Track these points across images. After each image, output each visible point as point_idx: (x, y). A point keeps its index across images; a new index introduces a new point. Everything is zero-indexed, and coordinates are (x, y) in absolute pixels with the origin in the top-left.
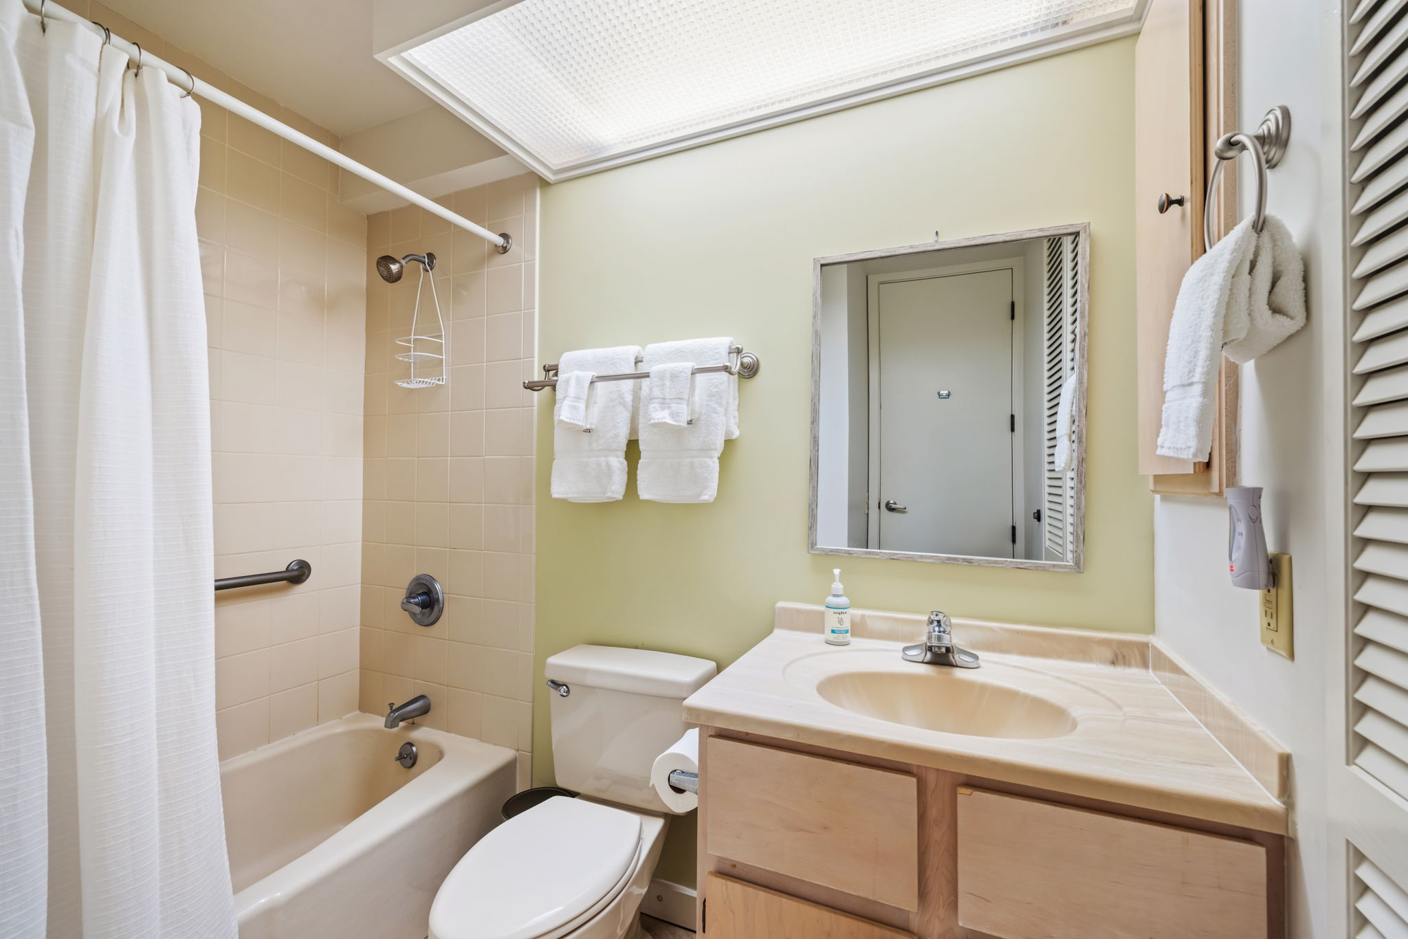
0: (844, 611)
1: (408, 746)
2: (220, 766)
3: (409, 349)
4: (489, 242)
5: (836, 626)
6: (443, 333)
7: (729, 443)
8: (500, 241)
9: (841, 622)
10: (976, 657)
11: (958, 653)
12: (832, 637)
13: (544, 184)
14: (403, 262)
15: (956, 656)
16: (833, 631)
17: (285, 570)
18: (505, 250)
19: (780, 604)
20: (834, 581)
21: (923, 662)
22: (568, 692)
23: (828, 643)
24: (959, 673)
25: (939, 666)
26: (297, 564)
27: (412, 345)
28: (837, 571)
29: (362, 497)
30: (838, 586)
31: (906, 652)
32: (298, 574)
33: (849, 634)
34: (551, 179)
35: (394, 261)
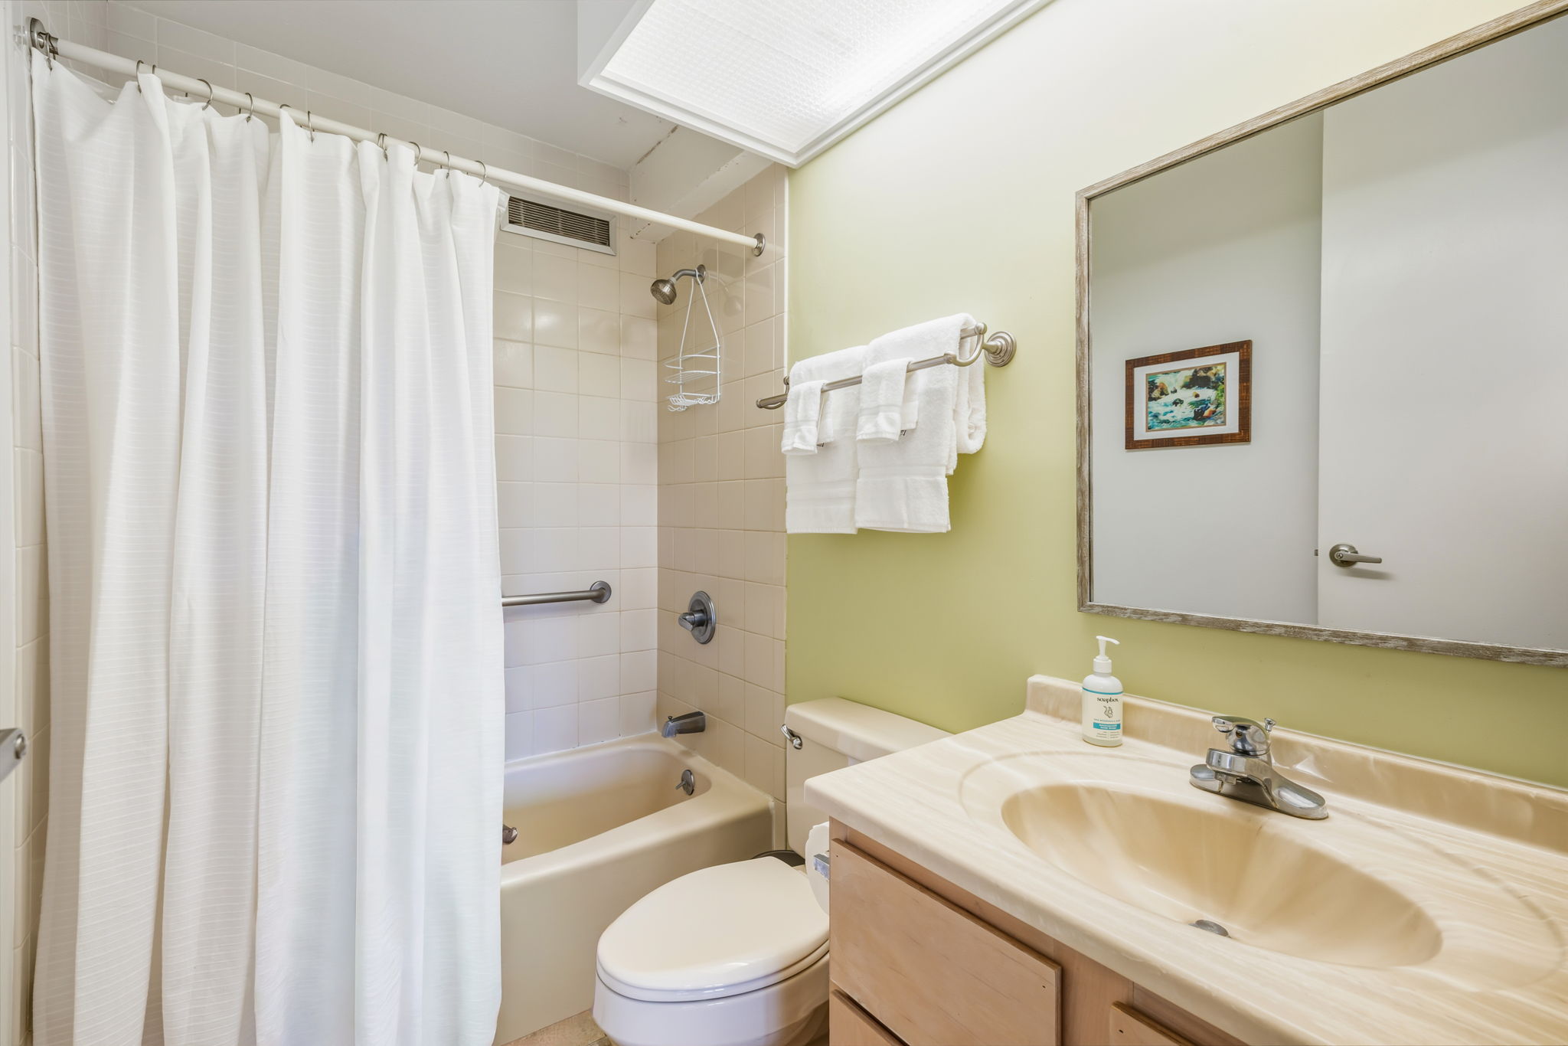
0: (1114, 697)
1: (689, 773)
2: (506, 766)
3: (678, 371)
4: (747, 247)
5: (1102, 718)
6: (718, 346)
7: (966, 461)
8: (754, 242)
9: (1109, 712)
10: (1319, 801)
11: (1280, 787)
12: (1094, 733)
13: (790, 171)
14: (673, 280)
15: (1274, 793)
16: (1096, 726)
17: (589, 589)
18: (760, 251)
19: (1036, 679)
20: (1098, 654)
21: (1218, 793)
22: (801, 745)
23: (1086, 740)
24: (1274, 822)
25: (1245, 804)
26: (599, 584)
27: (680, 368)
28: (1102, 639)
29: (656, 523)
30: (1102, 661)
31: (1196, 774)
32: (600, 595)
33: (1120, 731)
34: (793, 165)
35: (665, 282)
